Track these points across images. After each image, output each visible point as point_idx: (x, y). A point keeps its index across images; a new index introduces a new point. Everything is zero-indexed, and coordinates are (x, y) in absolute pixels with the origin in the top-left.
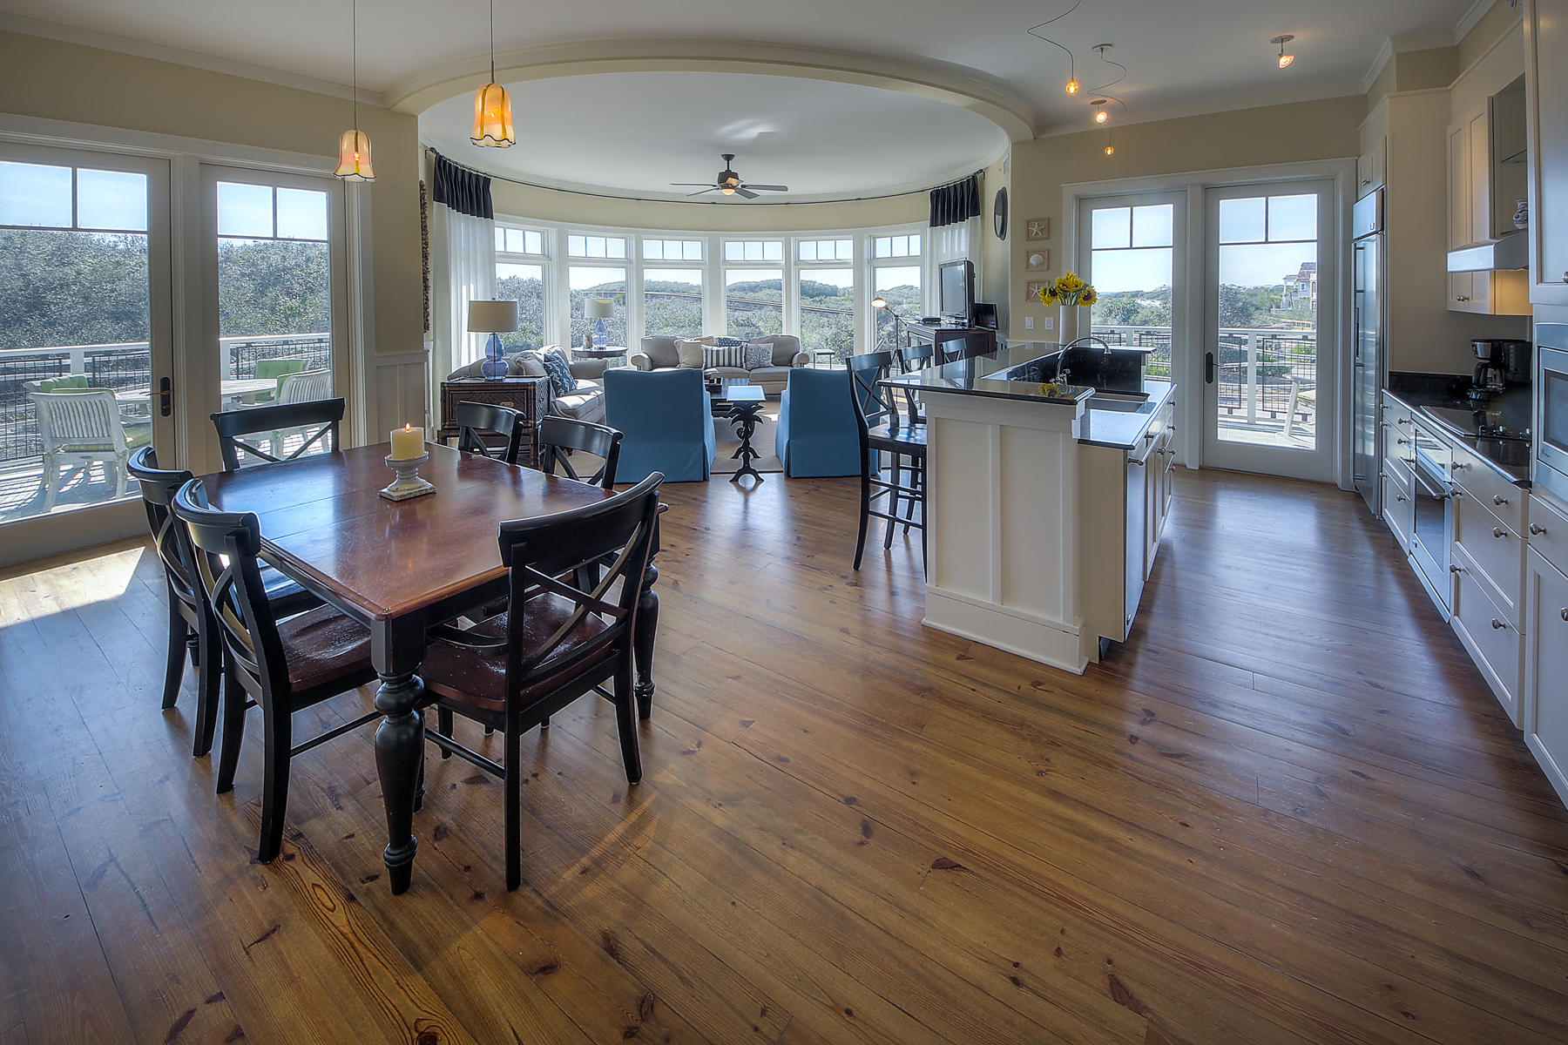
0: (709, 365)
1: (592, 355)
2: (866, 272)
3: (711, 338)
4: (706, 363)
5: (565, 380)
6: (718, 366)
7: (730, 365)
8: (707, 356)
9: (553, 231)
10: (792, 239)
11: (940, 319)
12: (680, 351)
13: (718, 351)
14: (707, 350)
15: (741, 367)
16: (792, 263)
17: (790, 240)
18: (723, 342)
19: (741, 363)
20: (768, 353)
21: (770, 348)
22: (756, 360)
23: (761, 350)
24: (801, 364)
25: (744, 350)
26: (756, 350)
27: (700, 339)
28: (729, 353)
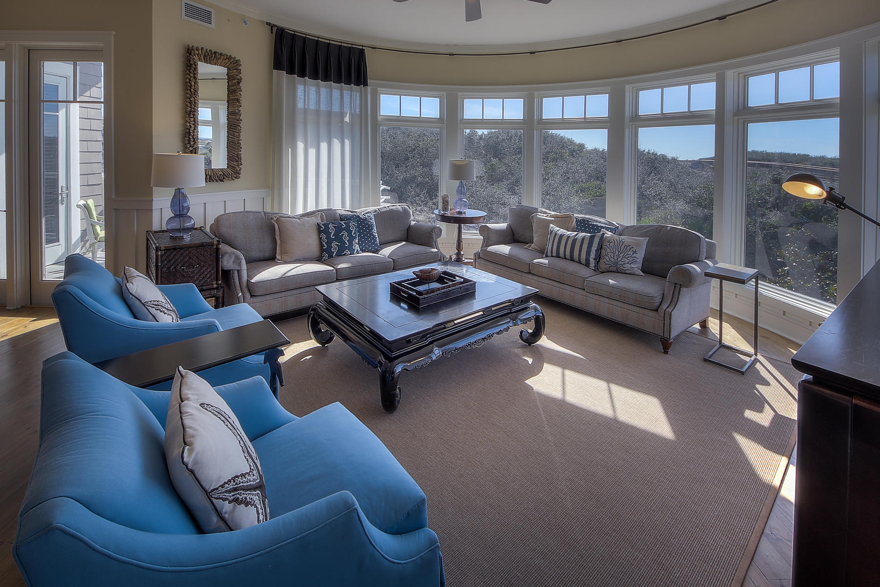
3: (568, 217)
5: (334, 244)
6: (556, 256)
7: (572, 259)
14: (552, 232)
15: (587, 265)
18: (580, 225)
20: (635, 252)
21: (638, 245)
22: (612, 260)
23: (623, 246)
24: (676, 284)
25: (596, 241)
26: (616, 244)
27: (554, 216)
28: (574, 241)
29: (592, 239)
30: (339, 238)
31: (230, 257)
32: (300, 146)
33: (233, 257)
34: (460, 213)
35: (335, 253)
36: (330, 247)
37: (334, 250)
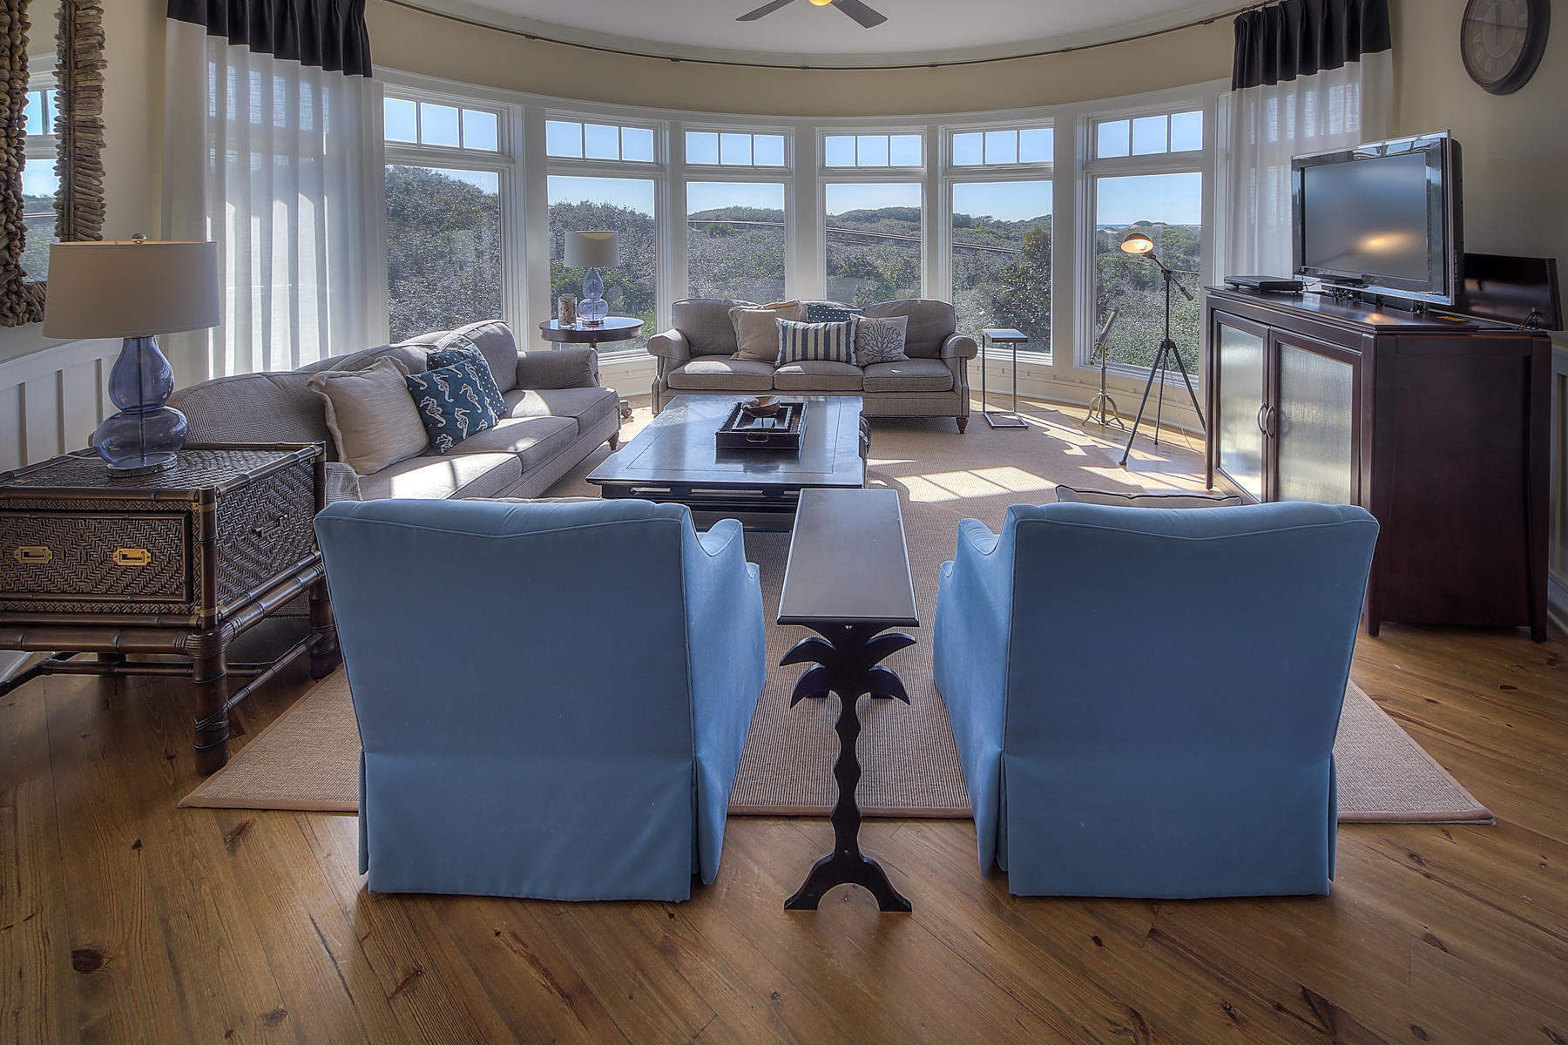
0: (789, 357)
1: (572, 336)
2: (1079, 184)
3: (795, 305)
4: (784, 352)
5: (459, 413)
6: (805, 358)
7: (827, 358)
8: (784, 339)
9: (517, 108)
10: (940, 127)
11: (1298, 286)
12: (738, 328)
13: (805, 332)
14: (785, 328)
15: (848, 361)
16: (940, 172)
17: (936, 130)
18: (817, 312)
19: (848, 354)
20: (898, 335)
21: (901, 326)
22: (876, 348)
23: (885, 330)
24: (961, 358)
25: (853, 328)
26: (876, 329)
27: (775, 307)
28: (827, 334)
29: (849, 326)
30: (461, 401)
31: (337, 477)
32: (230, 210)
33: (342, 476)
34: (595, 324)
35: (465, 430)
36: (452, 421)
37: (463, 426)
